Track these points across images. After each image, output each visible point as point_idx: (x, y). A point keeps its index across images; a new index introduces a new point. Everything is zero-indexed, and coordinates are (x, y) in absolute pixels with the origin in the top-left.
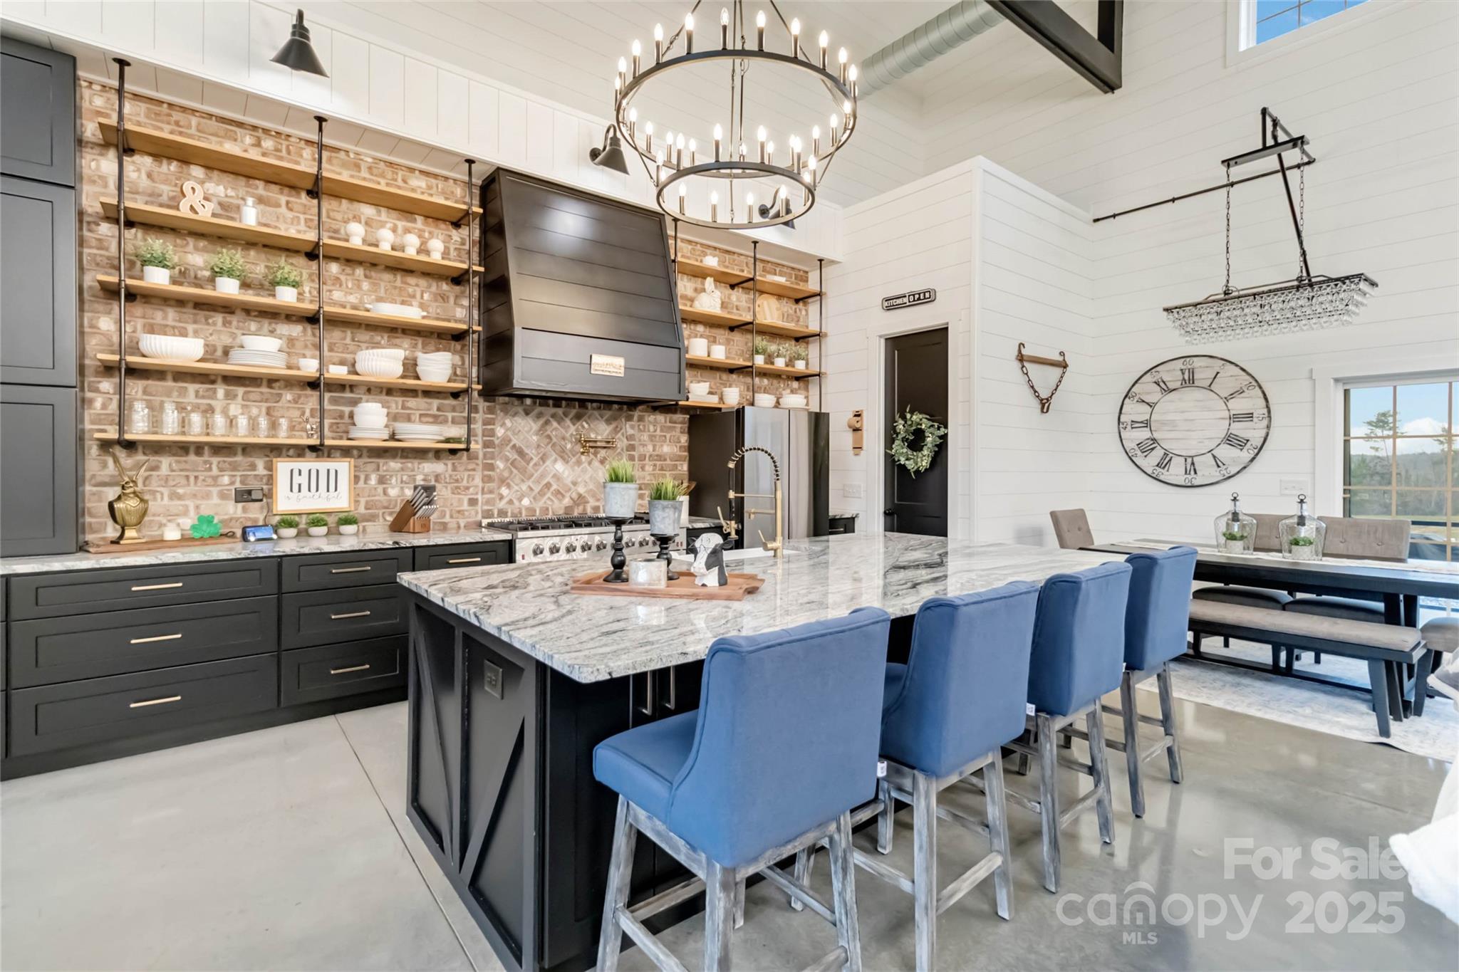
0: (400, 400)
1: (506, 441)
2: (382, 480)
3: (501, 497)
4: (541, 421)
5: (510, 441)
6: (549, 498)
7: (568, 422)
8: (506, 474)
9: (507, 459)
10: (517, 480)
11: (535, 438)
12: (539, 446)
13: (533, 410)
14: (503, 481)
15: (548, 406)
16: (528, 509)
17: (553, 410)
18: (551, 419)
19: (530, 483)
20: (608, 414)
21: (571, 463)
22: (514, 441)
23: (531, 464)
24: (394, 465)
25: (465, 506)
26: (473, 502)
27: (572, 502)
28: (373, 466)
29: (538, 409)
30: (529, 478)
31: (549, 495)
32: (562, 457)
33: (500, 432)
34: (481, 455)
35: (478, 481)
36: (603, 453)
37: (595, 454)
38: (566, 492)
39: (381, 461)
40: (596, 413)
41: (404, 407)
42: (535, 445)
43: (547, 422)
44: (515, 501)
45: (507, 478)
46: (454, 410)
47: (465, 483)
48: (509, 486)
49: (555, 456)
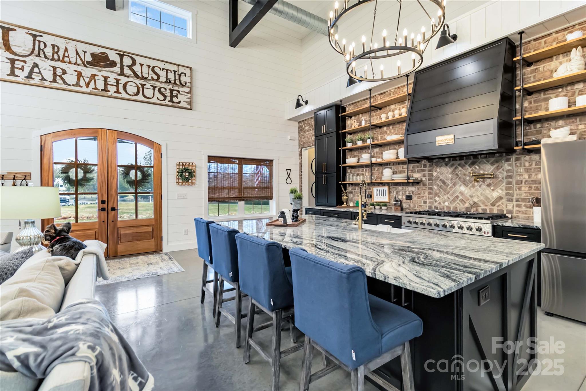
0: (402, 166)
1: (437, 178)
2: (397, 193)
3: (436, 201)
4: (454, 168)
5: (439, 177)
6: (458, 203)
7: (467, 167)
8: (438, 192)
9: (438, 185)
10: (442, 194)
11: (450, 176)
12: (452, 179)
13: (450, 163)
14: (437, 195)
15: (457, 160)
16: (447, 207)
17: (459, 162)
18: (458, 166)
19: (448, 196)
20: (492, 160)
21: (469, 186)
22: (441, 177)
23: (449, 187)
24: (400, 188)
25: (422, 204)
26: (425, 202)
27: (470, 205)
28: (394, 189)
29: (452, 162)
30: (448, 193)
31: (458, 201)
32: (464, 184)
33: (435, 174)
34: (427, 184)
35: (426, 194)
36: (488, 181)
37: (484, 182)
38: (466, 200)
39: (397, 187)
40: (484, 160)
41: (403, 168)
42: (450, 179)
43: (456, 168)
44: (442, 203)
45: (438, 193)
46: (418, 167)
47: (422, 195)
48: (439, 197)
49: (460, 183)
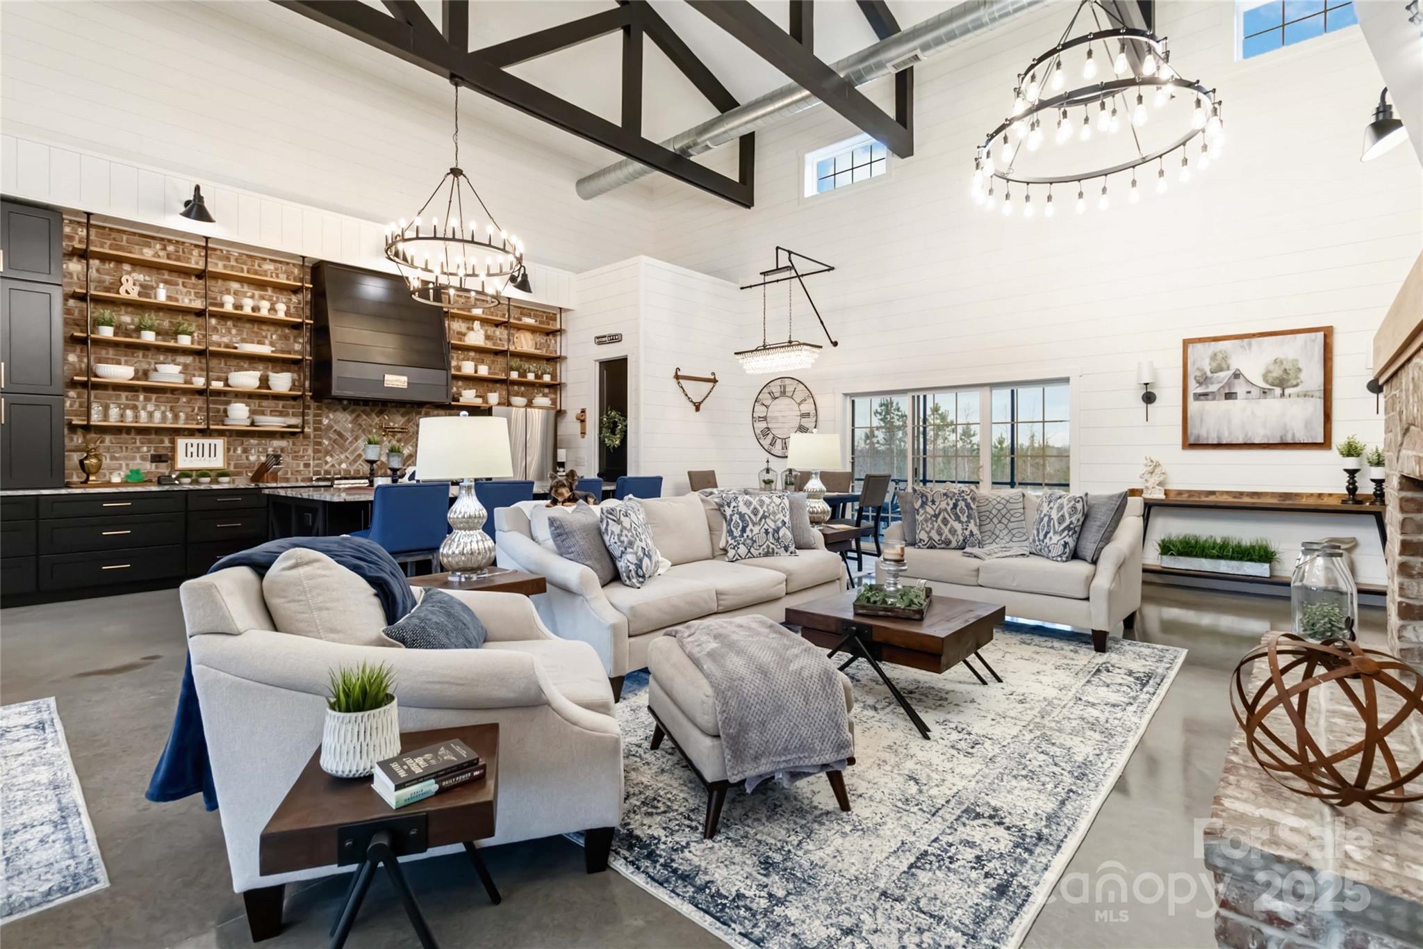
0: (257, 402)
1: (329, 427)
2: (245, 451)
3: (327, 463)
4: (354, 416)
5: (332, 427)
6: (361, 464)
7: (374, 415)
8: (330, 448)
9: (330, 439)
11: (350, 425)
12: (352, 430)
14: (328, 453)
15: (360, 405)
16: (345, 470)
17: (363, 408)
18: (362, 414)
19: (347, 454)
20: (403, 410)
22: (336, 427)
23: (348, 442)
24: (253, 441)
25: (302, 467)
26: (307, 465)
28: (238, 442)
29: (353, 407)
31: (360, 462)
33: (325, 421)
34: (312, 436)
35: (310, 452)
36: (399, 436)
37: (393, 436)
39: (245, 439)
40: (394, 410)
41: (259, 406)
42: (350, 430)
43: (359, 416)
44: (336, 466)
45: (331, 451)
46: (293, 407)
47: (301, 453)
48: (332, 456)
49: (364, 437)
